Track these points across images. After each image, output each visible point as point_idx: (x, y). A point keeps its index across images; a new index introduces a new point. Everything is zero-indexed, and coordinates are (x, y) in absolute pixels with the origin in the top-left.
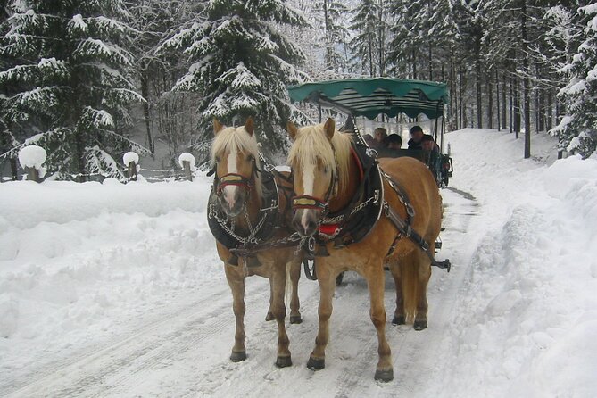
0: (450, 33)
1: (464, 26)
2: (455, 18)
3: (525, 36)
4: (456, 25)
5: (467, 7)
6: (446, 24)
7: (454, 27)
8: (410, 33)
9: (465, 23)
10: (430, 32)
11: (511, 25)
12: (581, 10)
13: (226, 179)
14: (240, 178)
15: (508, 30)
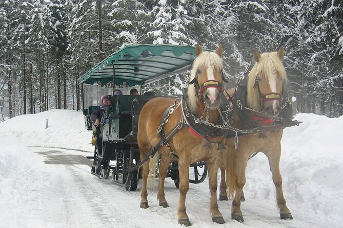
0: (42, 43)
1: (51, 40)
2: (45, 34)
3: (101, 48)
4: (46, 39)
5: (53, 28)
6: (40, 37)
7: (44, 40)
8: (9, 42)
9: (52, 38)
10: (26, 42)
11: (92, 40)
12: (149, 34)
13: (208, 83)
14: (217, 83)
15: (89, 44)
